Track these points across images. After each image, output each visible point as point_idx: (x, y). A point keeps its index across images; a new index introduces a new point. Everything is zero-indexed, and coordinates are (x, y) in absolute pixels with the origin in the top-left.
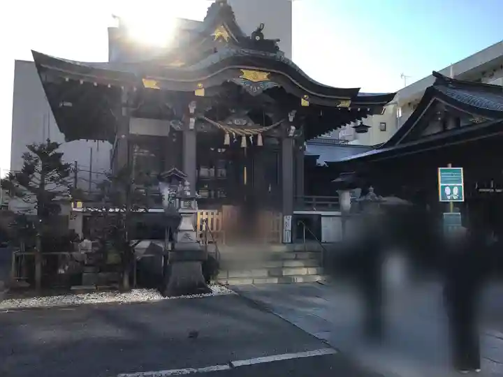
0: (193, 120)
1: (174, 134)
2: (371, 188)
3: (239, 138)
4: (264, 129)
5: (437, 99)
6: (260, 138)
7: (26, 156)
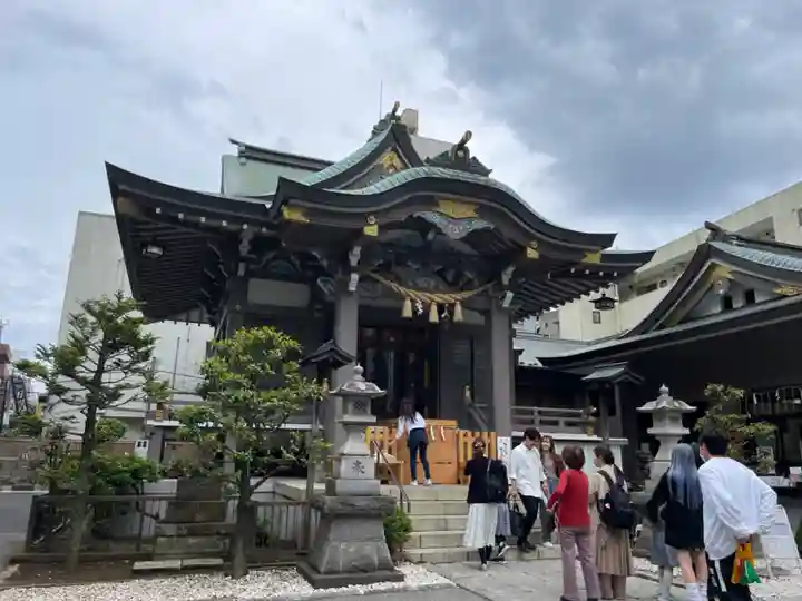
0: (355, 277)
1: (318, 307)
2: (664, 388)
3: (427, 308)
4: (466, 295)
5: (718, 262)
6: (458, 308)
7: (77, 321)
